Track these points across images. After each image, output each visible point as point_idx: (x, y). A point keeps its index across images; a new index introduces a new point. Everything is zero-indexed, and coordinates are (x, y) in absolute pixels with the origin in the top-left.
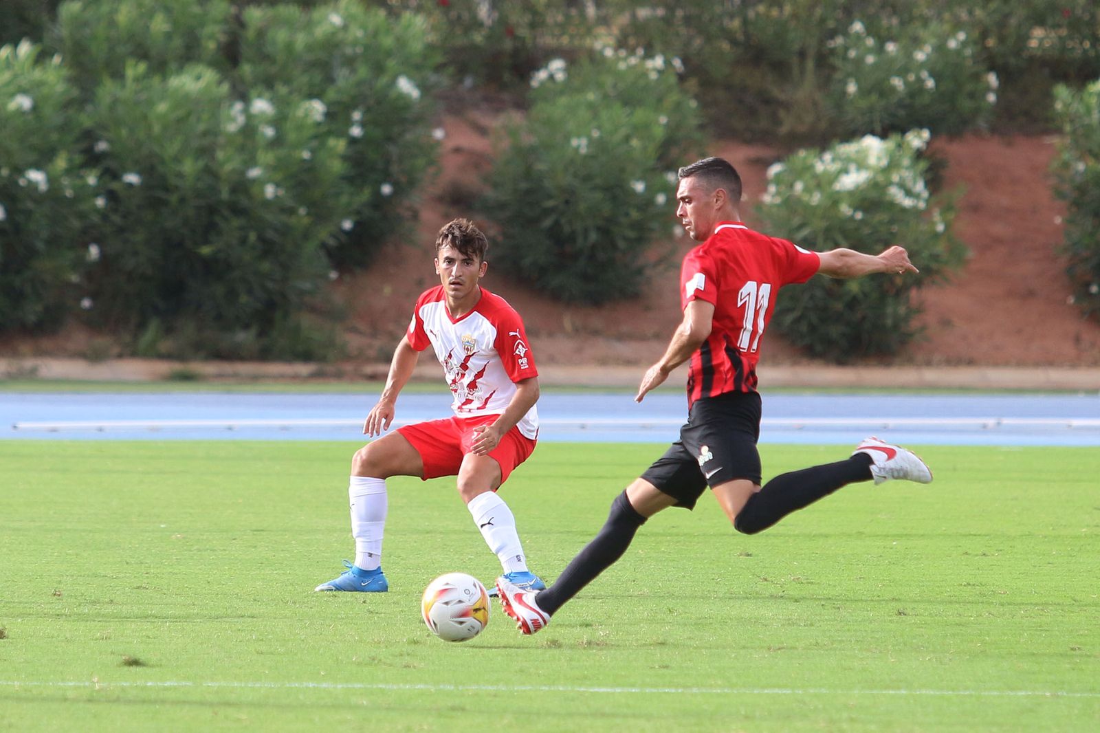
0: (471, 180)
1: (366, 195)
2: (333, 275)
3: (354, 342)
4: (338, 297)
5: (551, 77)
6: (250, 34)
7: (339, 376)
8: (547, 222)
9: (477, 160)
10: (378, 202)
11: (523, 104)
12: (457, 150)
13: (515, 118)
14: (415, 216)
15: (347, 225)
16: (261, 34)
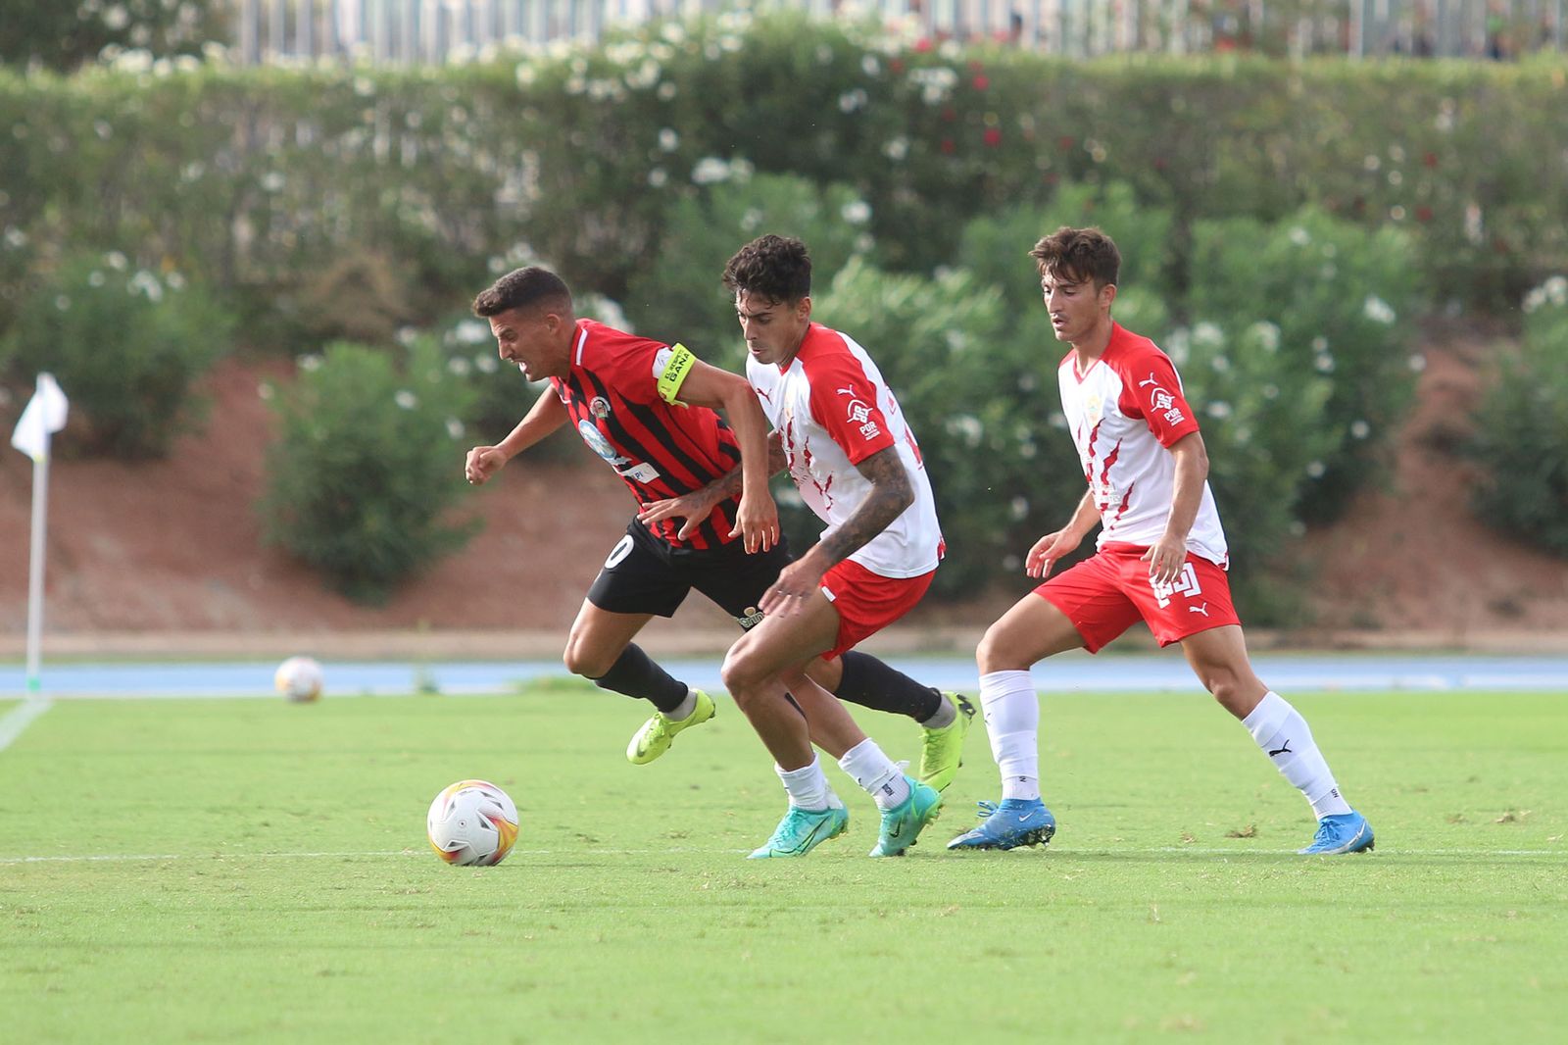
0: (1458, 421)
1: (1335, 439)
2: (1297, 529)
3: (1322, 607)
4: (1306, 556)
5: (1549, 301)
6: (1199, 255)
7: (1304, 645)
8: (1549, 466)
9: (1462, 398)
10: (1351, 444)
11: (1515, 332)
12: (1443, 387)
13: (1507, 350)
14: (1392, 463)
15: (1316, 469)
16: (1214, 255)
